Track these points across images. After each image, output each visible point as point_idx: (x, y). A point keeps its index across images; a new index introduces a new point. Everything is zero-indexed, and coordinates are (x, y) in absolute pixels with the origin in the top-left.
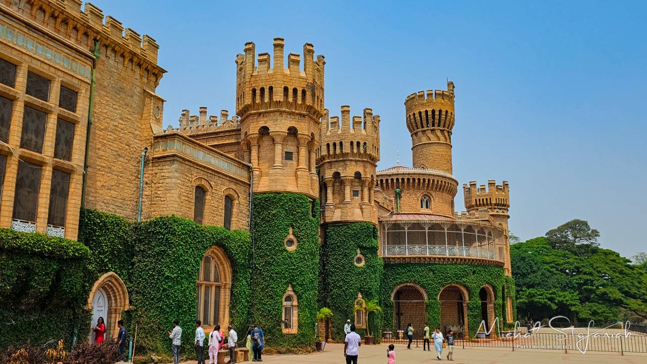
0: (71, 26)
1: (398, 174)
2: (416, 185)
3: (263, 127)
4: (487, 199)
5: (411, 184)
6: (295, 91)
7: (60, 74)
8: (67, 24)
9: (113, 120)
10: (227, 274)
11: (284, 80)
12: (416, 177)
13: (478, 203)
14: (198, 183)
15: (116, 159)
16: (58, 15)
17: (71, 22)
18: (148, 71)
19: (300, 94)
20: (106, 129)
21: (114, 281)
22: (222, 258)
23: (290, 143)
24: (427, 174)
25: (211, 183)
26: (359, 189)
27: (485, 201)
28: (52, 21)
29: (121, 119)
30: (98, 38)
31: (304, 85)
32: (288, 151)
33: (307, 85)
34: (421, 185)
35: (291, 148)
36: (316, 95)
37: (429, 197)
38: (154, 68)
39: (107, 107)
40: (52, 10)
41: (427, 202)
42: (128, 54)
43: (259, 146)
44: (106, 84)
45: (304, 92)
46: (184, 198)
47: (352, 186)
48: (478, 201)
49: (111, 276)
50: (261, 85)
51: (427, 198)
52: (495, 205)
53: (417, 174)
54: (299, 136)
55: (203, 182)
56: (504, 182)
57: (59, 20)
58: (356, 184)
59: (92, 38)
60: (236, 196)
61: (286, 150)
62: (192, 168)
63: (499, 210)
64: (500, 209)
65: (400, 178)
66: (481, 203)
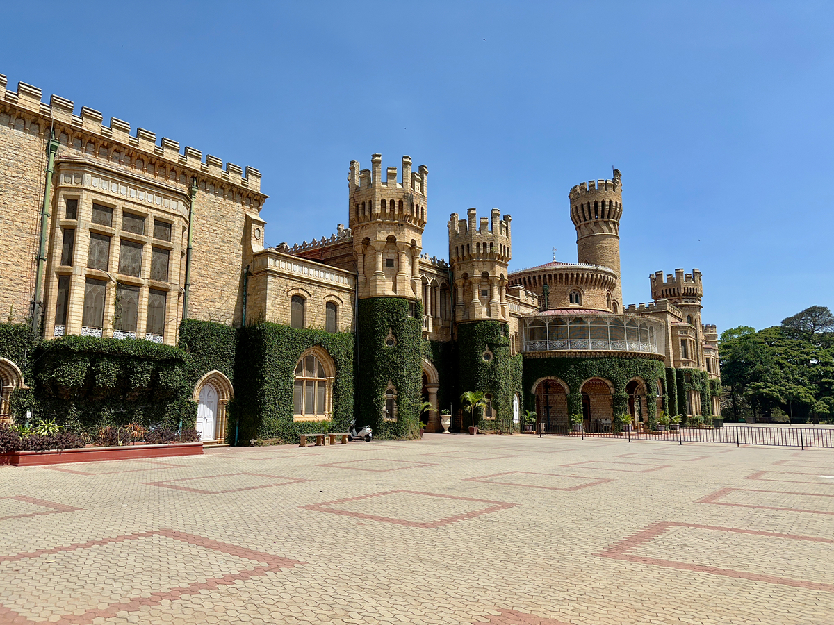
0: (169, 169)
1: (545, 270)
2: (564, 280)
3: (366, 238)
4: (674, 289)
5: (558, 280)
6: (392, 202)
7: (152, 210)
8: (165, 168)
9: (216, 244)
10: (331, 370)
11: (381, 193)
12: (564, 273)
13: (665, 294)
14: (294, 292)
15: (219, 276)
16: (156, 162)
17: (168, 165)
18: (250, 198)
19: (397, 204)
20: (208, 252)
21: (219, 378)
22: (324, 357)
23: (390, 251)
24: (576, 269)
25: (310, 292)
26: (487, 288)
27: (672, 291)
28: (151, 167)
29: (223, 242)
30: (195, 176)
31: (401, 195)
32: (389, 258)
33: (404, 196)
34: (569, 280)
35: (392, 256)
36: (415, 204)
37: (579, 292)
38: (255, 195)
39: (208, 233)
40: (149, 158)
41: (577, 296)
42: (226, 186)
43: (364, 255)
44: (206, 214)
45: (401, 203)
46: (278, 306)
47: (480, 285)
48: (664, 291)
49: (215, 373)
50: (363, 199)
51: (577, 292)
52: (683, 295)
53: (565, 269)
54: (397, 244)
55: (300, 292)
56: (693, 270)
57: (157, 165)
58: (485, 283)
59: (190, 176)
60: (339, 302)
61: (387, 258)
62: (286, 280)
63: (688, 300)
64: (690, 299)
65: (547, 274)
66: (668, 293)
